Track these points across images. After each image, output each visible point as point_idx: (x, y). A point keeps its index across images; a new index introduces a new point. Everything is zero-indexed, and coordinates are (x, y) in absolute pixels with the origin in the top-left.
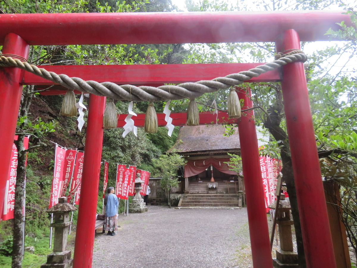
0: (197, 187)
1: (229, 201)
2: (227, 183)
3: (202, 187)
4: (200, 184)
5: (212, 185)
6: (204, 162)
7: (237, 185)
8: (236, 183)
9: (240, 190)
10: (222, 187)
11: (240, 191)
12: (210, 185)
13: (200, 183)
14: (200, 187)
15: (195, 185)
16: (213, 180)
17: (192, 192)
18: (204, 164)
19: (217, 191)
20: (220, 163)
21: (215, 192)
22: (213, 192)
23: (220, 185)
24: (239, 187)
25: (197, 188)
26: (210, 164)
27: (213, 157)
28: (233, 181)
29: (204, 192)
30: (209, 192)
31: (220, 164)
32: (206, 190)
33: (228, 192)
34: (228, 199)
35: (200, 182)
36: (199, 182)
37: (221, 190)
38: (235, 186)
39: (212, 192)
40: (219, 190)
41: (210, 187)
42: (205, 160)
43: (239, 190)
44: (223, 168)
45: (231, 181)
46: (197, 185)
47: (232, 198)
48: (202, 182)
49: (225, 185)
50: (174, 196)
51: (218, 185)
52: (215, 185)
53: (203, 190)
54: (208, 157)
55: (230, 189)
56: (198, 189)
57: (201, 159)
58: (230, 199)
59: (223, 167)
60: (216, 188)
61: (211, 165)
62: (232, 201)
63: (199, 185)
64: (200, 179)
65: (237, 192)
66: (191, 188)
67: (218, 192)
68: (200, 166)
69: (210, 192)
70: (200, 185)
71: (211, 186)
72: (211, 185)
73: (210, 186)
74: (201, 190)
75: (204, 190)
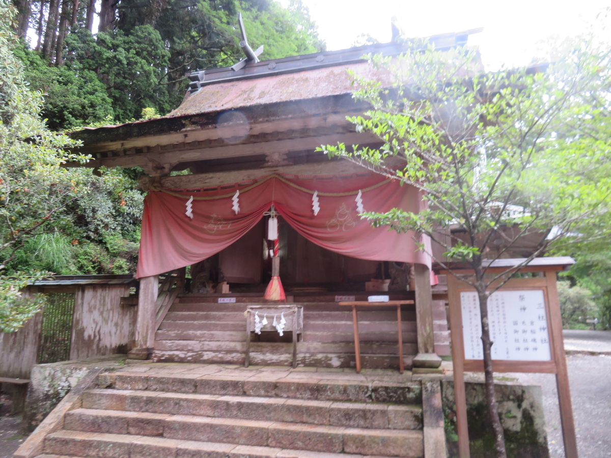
0: (200, 328)
1: (354, 438)
2: (349, 308)
3: (224, 328)
4: (221, 313)
5: (270, 318)
6: (235, 199)
7: (404, 319)
8: (404, 308)
9: (427, 352)
10: (324, 327)
11: (422, 357)
12: (257, 319)
13: (225, 307)
14: (215, 327)
15: (193, 318)
16: (275, 289)
17: (167, 354)
18: (236, 208)
19: (295, 354)
20: (315, 199)
21: (284, 357)
22: (275, 358)
23: (315, 318)
24: (415, 330)
25: (198, 333)
26: (266, 206)
27: (281, 170)
28: (384, 299)
29: (229, 357)
30: (252, 354)
31: (316, 209)
32: (238, 346)
33: (354, 359)
34: (348, 416)
35: (227, 300)
36: (221, 300)
37: (315, 345)
38: (395, 327)
39: (269, 357)
40: (304, 348)
41: (258, 331)
42: (240, 186)
43: (416, 352)
44: (332, 227)
45: (374, 299)
46: (207, 318)
47: (374, 413)
48: (233, 300)
49: (341, 319)
50: (53, 378)
51: (306, 317)
52: (283, 321)
53: (225, 345)
54: (258, 173)
55: (367, 342)
56: (203, 336)
57: (226, 183)
58: (364, 414)
59: (333, 221)
60: (288, 338)
61: (273, 213)
62: (373, 439)
63: (214, 318)
64: (225, 288)
65: (408, 361)
66: (172, 333)
67: (300, 356)
68: (217, 221)
69: (257, 356)
70: (219, 318)
71: (265, 322)
72: (261, 317)
73: (259, 321)
74: (214, 345)
75: (232, 344)
